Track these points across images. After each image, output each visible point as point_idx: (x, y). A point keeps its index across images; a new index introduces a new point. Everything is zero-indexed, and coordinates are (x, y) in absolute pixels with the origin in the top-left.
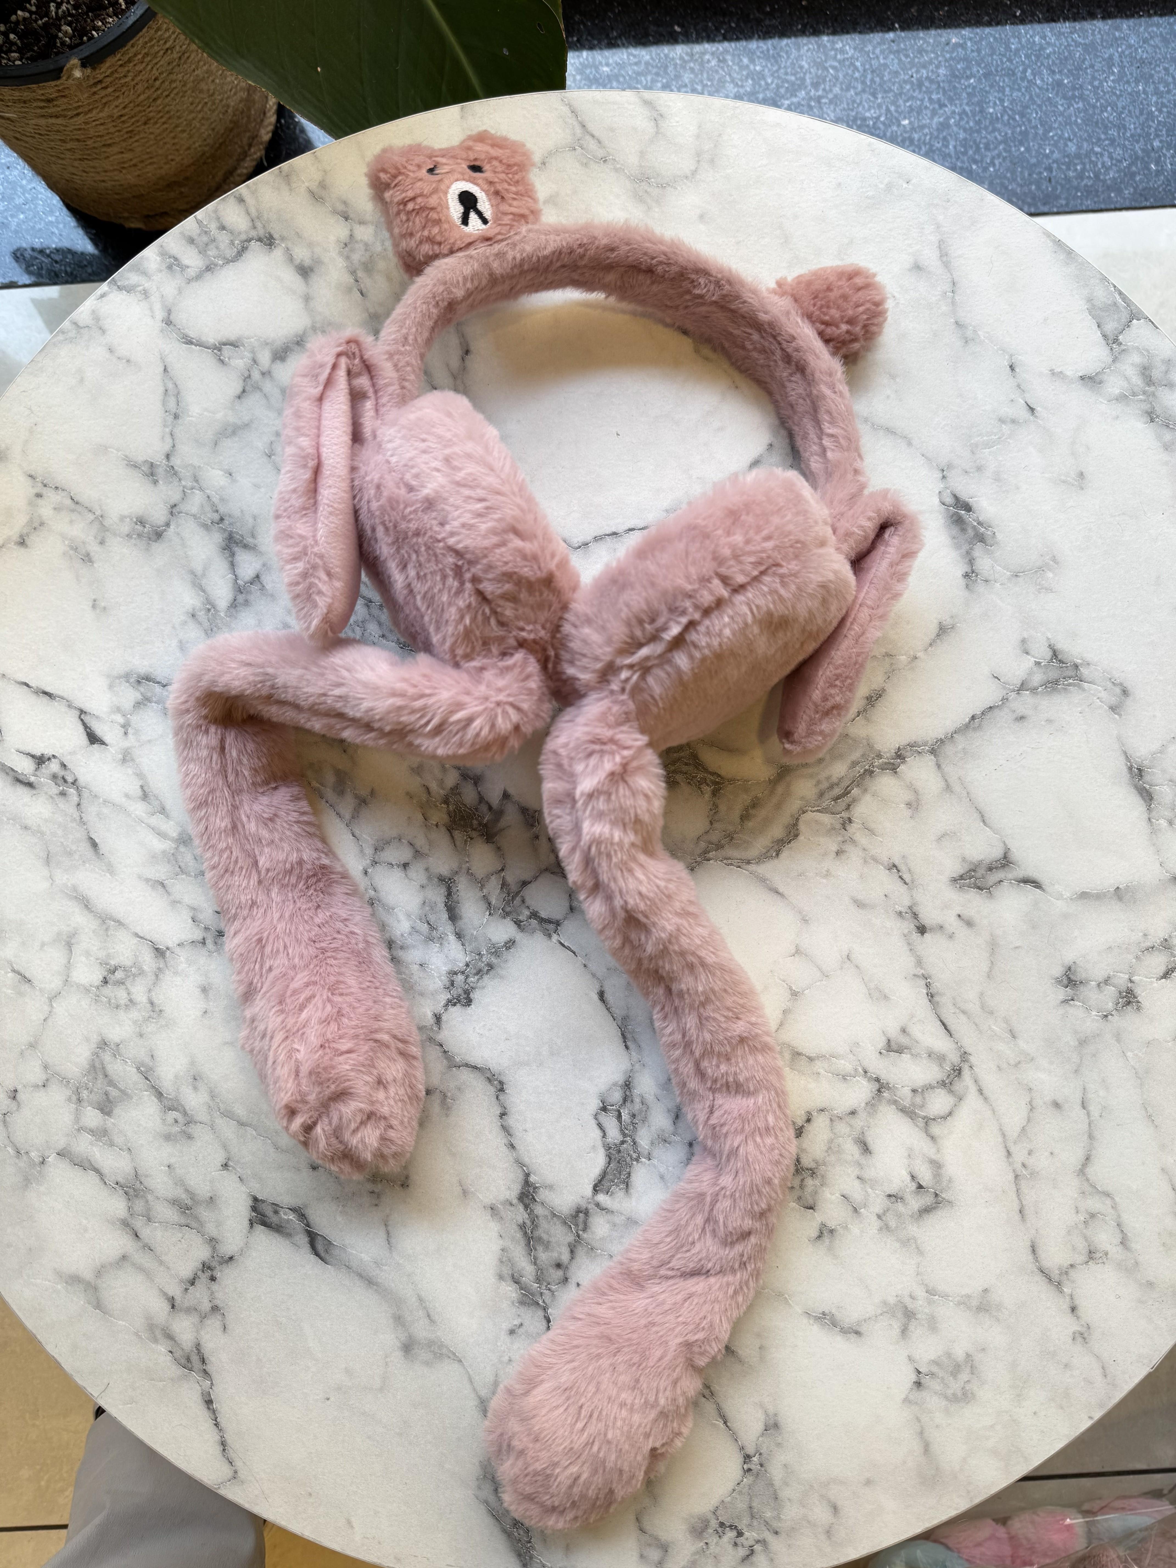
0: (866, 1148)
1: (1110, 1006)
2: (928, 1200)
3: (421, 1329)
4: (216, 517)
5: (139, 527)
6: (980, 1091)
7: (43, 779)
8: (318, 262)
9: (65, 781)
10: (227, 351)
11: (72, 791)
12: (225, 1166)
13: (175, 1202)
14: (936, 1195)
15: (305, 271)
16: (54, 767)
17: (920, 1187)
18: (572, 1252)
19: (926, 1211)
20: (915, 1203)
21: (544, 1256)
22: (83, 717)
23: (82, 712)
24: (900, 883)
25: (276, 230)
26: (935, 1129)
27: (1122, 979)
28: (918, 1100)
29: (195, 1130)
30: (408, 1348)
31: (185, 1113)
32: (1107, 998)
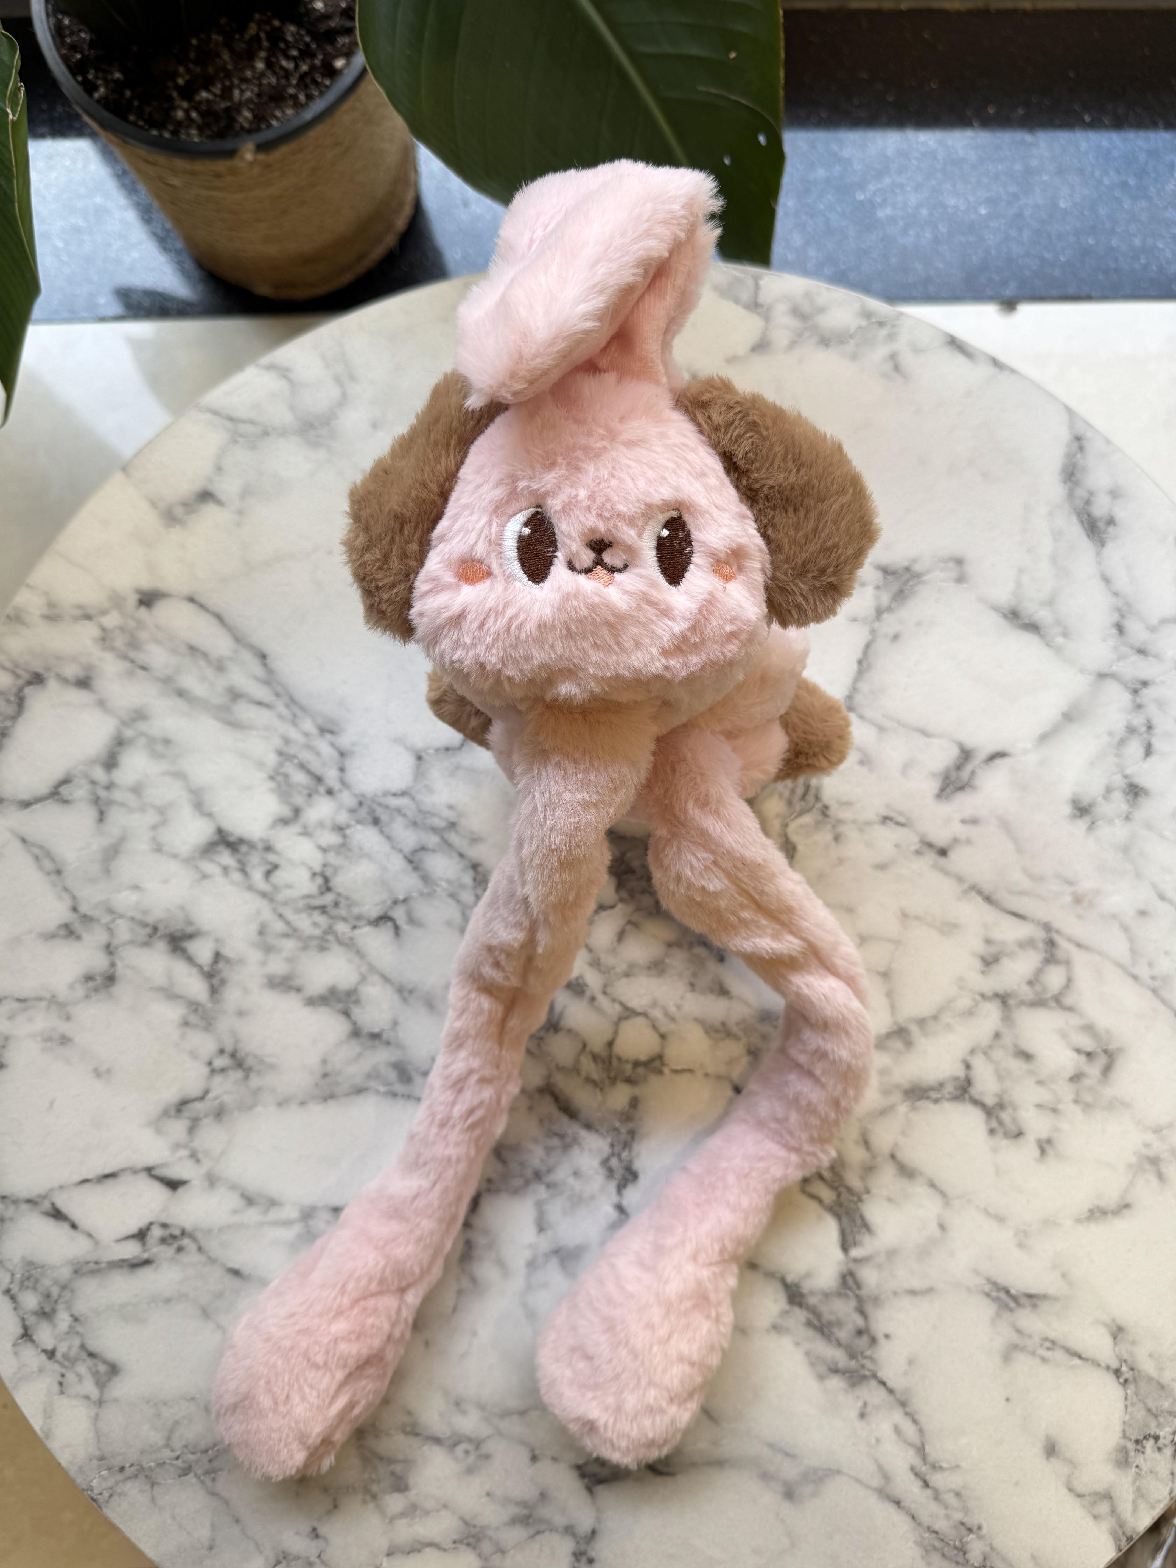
0: (1026, 1056)
1: (1124, 807)
2: (1102, 1060)
3: (790, 1471)
4: (148, 930)
5: (91, 984)
6: (1079, 945)
7: (155, 1250)
8: (89, 668)
9: (174, 1237)
10: (64, 790)
11: (186, 1242)
12: (534, 1458)
13: (514, 1521)
14: (1106, 1052)
15: (84, 683)
16: (156, 1233)
17: (1089, 1055)
18: (862, 1312)
19: (1107, 1070)
20: (1094, 1070)
21: (843, 1334)
22: (153, 1172)
23: (149, 1171)
24: (899, 829)
25: (37, 666)
26: (1068, 1001)
27: (1118, 781)
28: (1038, 988)
29: (488, 1448)
30: (789, 1494)
31: (470, 1440)
32: (1119, 803)
